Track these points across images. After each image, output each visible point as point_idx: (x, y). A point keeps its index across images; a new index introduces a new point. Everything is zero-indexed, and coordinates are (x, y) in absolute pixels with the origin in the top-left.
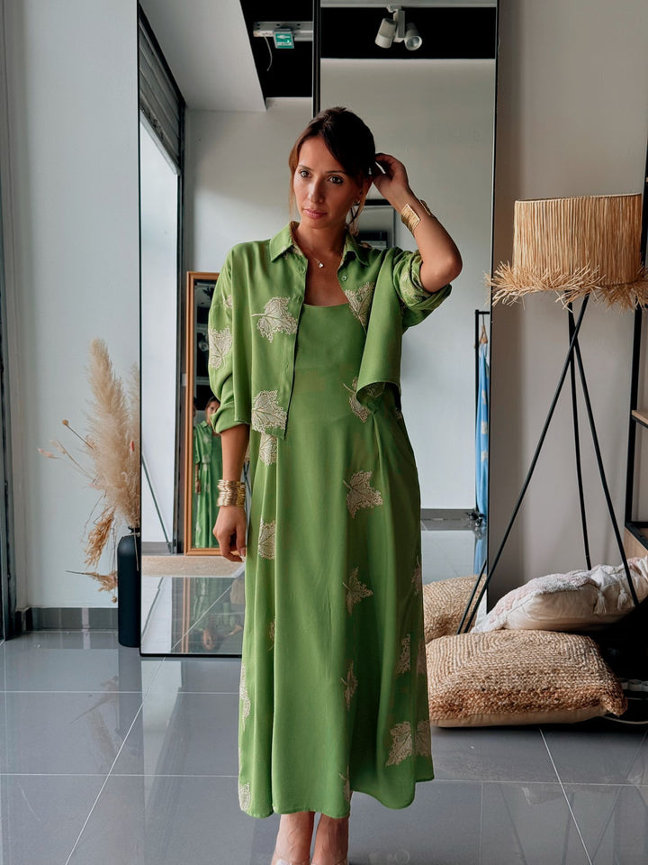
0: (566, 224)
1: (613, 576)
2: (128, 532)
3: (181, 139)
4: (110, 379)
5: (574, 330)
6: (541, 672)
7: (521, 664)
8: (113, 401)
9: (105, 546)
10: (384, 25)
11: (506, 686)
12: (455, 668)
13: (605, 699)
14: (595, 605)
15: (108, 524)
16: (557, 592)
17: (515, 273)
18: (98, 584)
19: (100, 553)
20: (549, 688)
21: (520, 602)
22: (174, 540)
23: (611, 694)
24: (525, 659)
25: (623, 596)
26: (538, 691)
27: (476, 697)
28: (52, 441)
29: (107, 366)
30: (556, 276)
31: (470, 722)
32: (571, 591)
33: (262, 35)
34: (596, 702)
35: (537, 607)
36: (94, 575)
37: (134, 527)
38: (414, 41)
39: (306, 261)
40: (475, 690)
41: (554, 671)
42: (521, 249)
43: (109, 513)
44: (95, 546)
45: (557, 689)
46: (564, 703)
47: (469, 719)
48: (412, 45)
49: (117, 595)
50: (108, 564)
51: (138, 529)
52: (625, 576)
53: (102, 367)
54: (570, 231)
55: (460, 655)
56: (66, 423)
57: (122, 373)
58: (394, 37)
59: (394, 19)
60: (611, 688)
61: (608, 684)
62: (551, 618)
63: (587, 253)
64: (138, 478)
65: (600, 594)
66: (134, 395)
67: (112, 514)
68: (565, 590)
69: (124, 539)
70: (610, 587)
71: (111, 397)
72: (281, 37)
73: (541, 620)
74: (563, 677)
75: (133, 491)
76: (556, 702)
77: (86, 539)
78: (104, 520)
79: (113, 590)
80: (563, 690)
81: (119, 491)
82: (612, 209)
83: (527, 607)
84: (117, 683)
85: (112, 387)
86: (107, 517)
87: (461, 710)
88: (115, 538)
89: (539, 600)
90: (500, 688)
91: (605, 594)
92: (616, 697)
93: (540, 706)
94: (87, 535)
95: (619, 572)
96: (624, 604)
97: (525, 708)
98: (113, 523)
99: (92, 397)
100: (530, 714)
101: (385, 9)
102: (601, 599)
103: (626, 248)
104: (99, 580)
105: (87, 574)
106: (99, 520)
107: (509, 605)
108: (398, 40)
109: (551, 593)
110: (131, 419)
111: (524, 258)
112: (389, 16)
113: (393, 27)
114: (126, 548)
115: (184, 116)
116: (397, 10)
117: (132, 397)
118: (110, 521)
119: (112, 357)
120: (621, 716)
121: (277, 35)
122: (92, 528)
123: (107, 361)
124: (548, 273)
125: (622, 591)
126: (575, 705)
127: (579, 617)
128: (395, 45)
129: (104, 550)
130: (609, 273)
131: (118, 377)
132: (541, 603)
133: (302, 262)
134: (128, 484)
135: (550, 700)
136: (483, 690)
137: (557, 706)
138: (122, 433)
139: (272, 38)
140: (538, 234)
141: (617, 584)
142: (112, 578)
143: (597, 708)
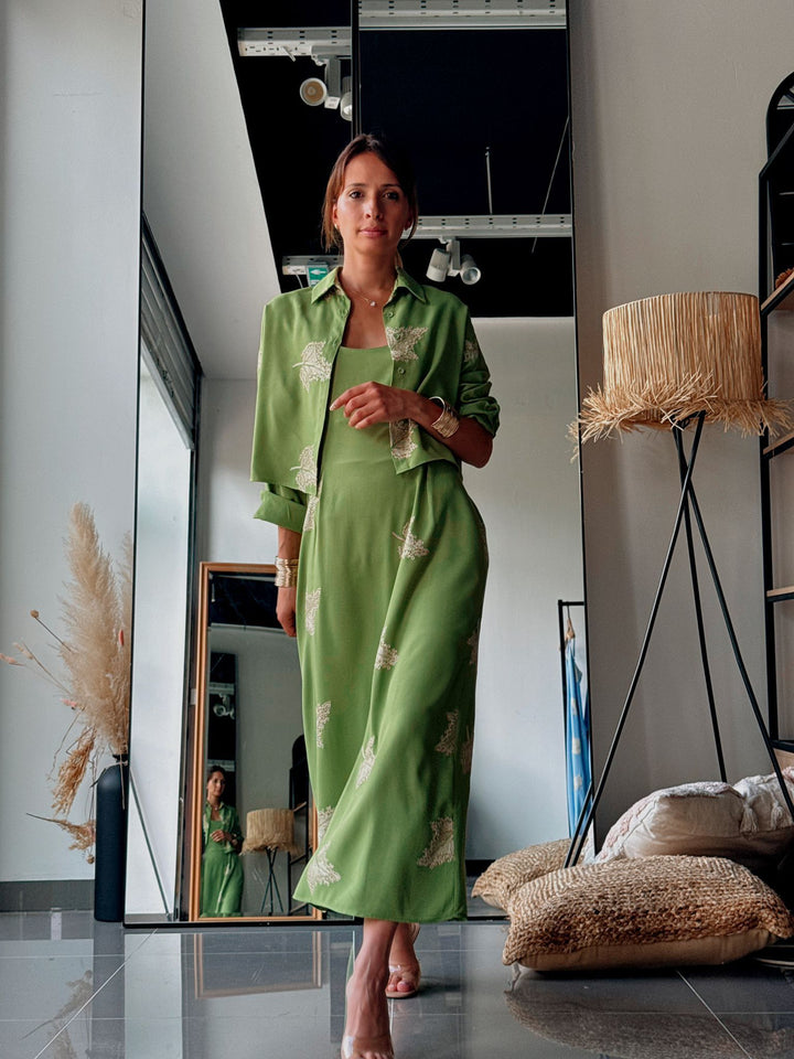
0: (666, 326)
1: (762, 786)
2: (114, 762)
3: (196, 410)
4: (95, 554)
5: (685, 469)
6: (675, 887)
7: (646, 878)
8: (98, 583)
9: (81, 785)
10: (436, 255)
11: (628, 907)
12: (556, 890)
13: (765, 915)
14: (740, 822)
15: (84, 754)
16: (688, 795)
17: (608, 390)
18: (69, 838)
19: (74, 794)
20: (687, 907)
21: (640, 817)
22: (176, 910)
23: (772, 908)
24: (650, 873)
25: (777, 810)
26: (673, 911)
27: (588, 923)
28: (15, 644)
29: (92, 538)
30: (658, 388)
31: (581, 958)
32: (707, 797)
33: (293, 273)
34: (753, 922)
35: (664, 818)
36: (64, 824)
37: (120, 753)
38: (472, 274)
39: (348, 302)
40: (586, 913)
41: (692, 884)
42: (614, 369)
43: (88, 736)
44: (67, 785)
45: (698, 906)
46: (709, 925)
47: (580, 953)
48: (469, 278)
49: (94, 854)
50: (83, 810)
51: (126, 756)
52: (777, 785)
53: (85, 539)
54: (673, 333)
55: (562, 879)
56: (35, 615)
57: (111, 547)
58: (448, 270)
59: (448, 249)
60: (772, 902)
61: (768, 896)
62: (683, 837)
63: (696, 358)
64: (128, 684)
65: (746, 806)
66: (127, 577)
67: (92, 739)
68: (698, 795)
69: (105, 773)
70: (758, 798)
71: (95, 576)
72: (316, 272)
73: (670, 842)
74: (705, 891)
75: (120, 703)
76: (698, 925)
77: (55, 775)
78: (81, 747)
79: (89, 848)
80: (706, 907)
81: (102, 702)
82: (724, 308)
83: (649, 822)
84: (91, 981)
85: (98, 567)
86: (84, 742)
87: (567, 942)
88: (94, 772)
89: (665, 807)
90: (620, 910)
91: (752, 806)
92: (781, 912)
93: (676, 931)
94: (57, 770)
95: (769, 781)
96: (780, 820)
97: (656, 935)
98: (92, 753)
99: (70, 578)
100: (662, 944)
101: (437, 241)
102: (749, 811)
103: (744, 357)
104: (71, 831)
105: (54, 821)
106: (75, 748)
107: (625, 826)
108: (453, 273)
109: (680, 797)
110: (121, 607)
111: (618, 377)
112: (442, 247)
113: (447, 257)
114: (108, 783)
115: (199, 383)
116: (450, 241)
117: (123, 580)
118: (90, 747)
119: (99, 529)
120: (789, 938)
121: (311, 270)
122: (64, 758)
123: (92, 532)
124: (649, 385)
125: (775, 805)
126: (725, 927)
127: (720, 835)
128: (448, 278)
129: (78, 791)
130: (726, 382)
131: (106, 554)
132: (667, 812)
133: (345, 304)
134: (114, 694)
135: (690, 923)
136: (597, 912)
137: (699, 930)
138: (109, 622)
139: (305, 276)
140: (634, 343)
141: (767, 794)
142: (89, 829)
143: (754, 932)
